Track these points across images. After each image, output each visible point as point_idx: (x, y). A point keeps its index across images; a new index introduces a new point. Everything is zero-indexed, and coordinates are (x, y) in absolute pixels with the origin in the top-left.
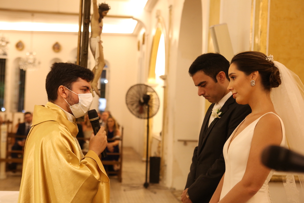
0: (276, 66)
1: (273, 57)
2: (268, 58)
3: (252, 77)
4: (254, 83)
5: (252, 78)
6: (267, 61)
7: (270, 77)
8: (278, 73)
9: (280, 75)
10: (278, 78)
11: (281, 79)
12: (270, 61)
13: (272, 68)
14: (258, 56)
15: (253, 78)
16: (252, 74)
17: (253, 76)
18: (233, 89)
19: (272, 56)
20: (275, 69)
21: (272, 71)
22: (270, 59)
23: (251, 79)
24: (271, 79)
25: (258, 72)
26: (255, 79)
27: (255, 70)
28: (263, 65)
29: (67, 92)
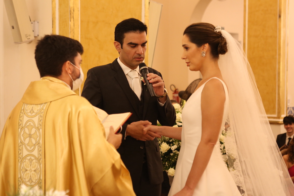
0: (224, 37)
2: (216, 30)
3: (202, 48)
4: (204, 55)
5: (203, 50)
6: (216, 33)
7: (218, 47)
8: (226, 43)
9: (227, 45)
10: (225, 47)
11: (227, 48)
12: (219, 32)
13: (220, 38)
14: (208, 29)
15: (204, 50)
16: (203, 46)
17: (203, 48)
18: (186, 59)
20: (223, 39)
21: (221, 41)
22: (218, 31)
23: (202, 50)
24: (219, 49)
25: (208, 44)
27: (206, 43)
28: (213, 37)
29: (71, 67)
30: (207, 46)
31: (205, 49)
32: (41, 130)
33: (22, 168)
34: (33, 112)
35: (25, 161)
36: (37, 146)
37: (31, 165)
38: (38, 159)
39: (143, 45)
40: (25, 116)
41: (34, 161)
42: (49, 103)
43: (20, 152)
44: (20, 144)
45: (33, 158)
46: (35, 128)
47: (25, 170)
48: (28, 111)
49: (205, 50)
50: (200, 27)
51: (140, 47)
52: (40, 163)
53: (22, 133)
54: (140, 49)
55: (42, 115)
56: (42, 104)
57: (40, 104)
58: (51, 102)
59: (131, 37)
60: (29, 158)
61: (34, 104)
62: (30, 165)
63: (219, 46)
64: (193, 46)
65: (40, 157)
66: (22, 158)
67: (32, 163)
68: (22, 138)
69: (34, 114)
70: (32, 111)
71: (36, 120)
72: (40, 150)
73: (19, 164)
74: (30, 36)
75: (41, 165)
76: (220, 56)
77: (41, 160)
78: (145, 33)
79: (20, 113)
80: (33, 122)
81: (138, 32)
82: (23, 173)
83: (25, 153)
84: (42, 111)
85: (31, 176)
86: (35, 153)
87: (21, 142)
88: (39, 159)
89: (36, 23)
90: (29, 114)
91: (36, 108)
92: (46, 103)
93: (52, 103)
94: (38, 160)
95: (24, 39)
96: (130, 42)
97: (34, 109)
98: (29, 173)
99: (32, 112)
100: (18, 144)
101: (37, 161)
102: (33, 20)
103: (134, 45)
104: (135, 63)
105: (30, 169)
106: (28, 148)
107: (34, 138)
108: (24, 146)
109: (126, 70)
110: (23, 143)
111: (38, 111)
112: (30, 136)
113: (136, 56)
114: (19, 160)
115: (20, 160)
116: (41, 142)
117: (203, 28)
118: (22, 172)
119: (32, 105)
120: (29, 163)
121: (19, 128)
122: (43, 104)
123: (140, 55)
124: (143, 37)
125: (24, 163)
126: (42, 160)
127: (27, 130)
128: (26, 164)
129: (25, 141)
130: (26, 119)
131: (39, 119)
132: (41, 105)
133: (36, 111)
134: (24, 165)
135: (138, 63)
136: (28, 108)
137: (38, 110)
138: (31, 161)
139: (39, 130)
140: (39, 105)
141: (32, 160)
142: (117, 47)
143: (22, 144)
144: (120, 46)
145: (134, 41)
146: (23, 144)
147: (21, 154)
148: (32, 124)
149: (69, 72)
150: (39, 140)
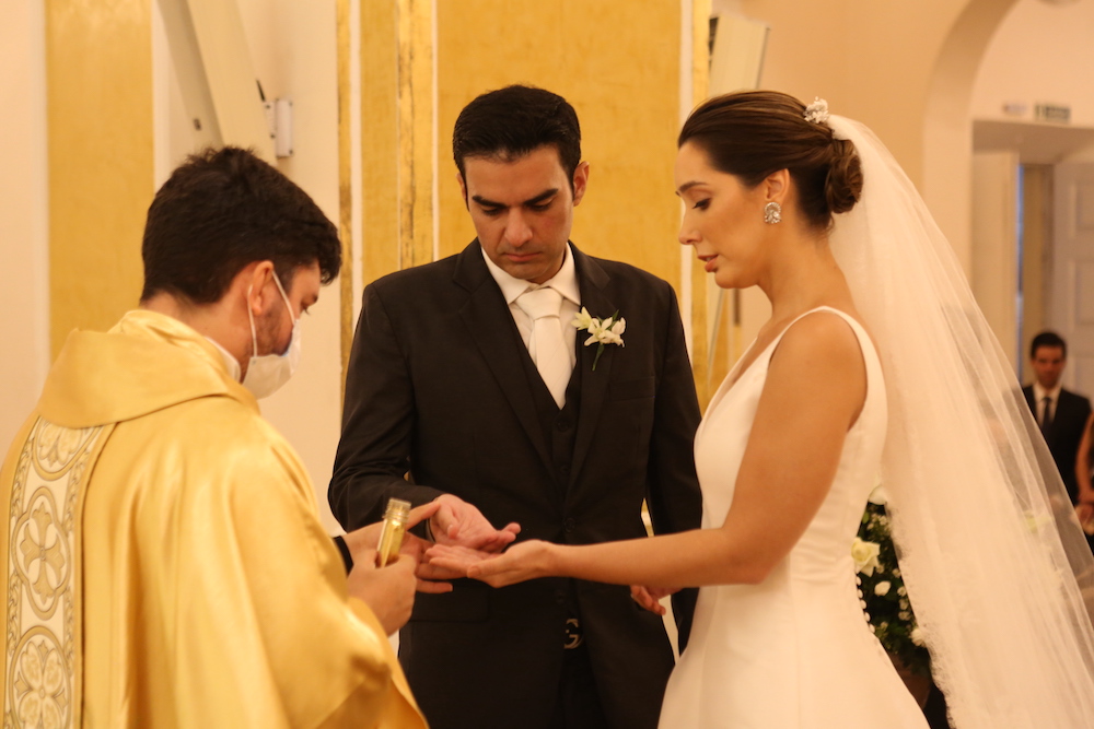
1: (826, 107)
2: (810, 113)
3: (766, 191)
4: (777, 215)
5: (769, 196)
6: (810, 127)
8: (856, 163)
12: (821, 122)
13: (830, 146)
14: (780, 111)
15: (774, 196)
16: (767, 182)
17: (769, 188)
18: (700, 240)
19: (824, 103)
20: (840, 150)
21: (833, 159)
22: (818, 117)
23: (767, 199)
24: (830, 188)
25: (787, 172)
26: (780, 200)
27: (778, 167)
28: (802, 142)
29: (270, 292)
30: (783, 179)
31: (775, 191)
32: (71, 537)
33: (16, 678)
34: (57, 458)
35: (27, 652)
36: (61, 598)
37: (43, 672)
38: (63, 651)
40: (32, 469)
41: (54, 656)
42: (110, 428)
43: (12, 612)
44: (13, 581)
46: (56, 526)
47: (24, 687)
48: (45, 451)
49: (778, 198)
50: (746, 106)
51: (514, 214)
52: (68, 668)
53: (22, 535)
55: (78, 475)
56: (87, 428)
57: (82, 429)
58: (118, 423)
60: (38, 639)
61: (64, 426)
62: (40, 671)
63: (830, 179)
64: (727, 187)
65: (69, 647)
66: (18, 638)
67: (48, 665)
68: (20, 558)
69: (57, 465)
70: (53, 452)
71: (60, 488)
72: (71, 618)
73: (9, 659)
75: (72, 679)
77: (73, 657)
79: (23, 452)
80: (51, 497)
82: (18, 696)
83: (28, 618)
84: (81, 459)
85: (41, 715)
86: (57, 624)
87: (18, 574)
88: (66, 653)
90: (45, 463)
91: (68, 444)
92: (101, 426)
93: (121, 427)
94: (65, 657)
97: (60, 445)
98: (36, 702)
99: (53, 455)
100: (9, 580)
101: (60, 661)
103: (492, 209)
105: (42, 687)
106: (37, 598)
107: (53, 566)
108: (24, 587)
109: (510, 285)
110: (23, 578)
111: (71, 456)
112: (43, 553)
113: (506, 245)
114: (8, 644)
115: (12, 645)
116: (72, 582)
117: (760, 110)
118: (15, 691)
119: (60, 429)
120: (38, 661)
121: (11, 515)
122: (90, 431)
125: (25, 659)
126: (76, 657)
127: (34, 528)
128: (27, 662)
129: (27, 568)
130: (33, 481)
131: (69, 488)
132: (84, 431)
133: (63, 455)
134: (24, 666)
136: (47, 437)
137: (70, 453)
138: (44, 652)
139: (67, 535)
140: (79, 432)
141: (48, 652)
143: (19, 581)
146: (22, 582)
147: (17, 621)
148: (48, 508)
149: (255, 305)
150: (68, 576)
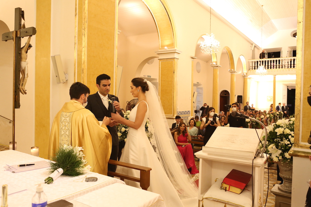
2: (144, 81)
9: (149, 87)
11: (149, 89)
13: (146, 84)
14: (141, 80)
16: (138, 87)
21: (146, 86)
24: (145, 89)
28: (143, 84)
29: (84, 97)
30: (140, 87)
32: (70, 124)
33: (61, 139)
37: (65, 138)
39: (109, 85)
41: (67, 136)
42: (73, 112)
45: (66, 135)
46: (67, 123)
49: (139, 89)
50: (137, 79)
51: (108, 86)
53: (62, 124)
54: (108, 87)
55: (70, 117)
59: (104, 82)
60: (64, 135)
61: (67, 112)
64: (134, 87)
68: (62, 126)
69: (67, 116)
70: (66, 115)
71: (68, 119)
72: (70, 132)
74: (64, 80)
76: (146, 92)
78: (110, 80)
79: (61, 115)
80: (67, 120)
81: (107, 79)
82: (61, 141)
83: (63, 133)
85: (65, 143)
86: (67, 133)
89: (67, 74)
90: (65, 116)
91: (68, 114)
93: (75, 112)
94: (69, 136)
95: (61, 81)
96: (103, 84)
100: (60, 129)
102: (66, 73)
103: (105, 86)
104: (106, 93)
105: (65, 140)
106: (64, 131)
109: (102, 96)
112: (65, 126)
113: (106, 90)
115: (60, 136)
116: (70, 128)
121: (60, 122)
122: (71, 113)
123: (108, 89)
124: (109, 82)
127: (64, 123)
128: (63, 137)
130: (63, 118)
131: (69, 119)
133: (68, 115)
135: (107, 93)
136: (64, 114)
142: (97, 86)
144: (99, 86)
145: (105, 84)
146: (62, 129)
147: (61, 133)
149: (83, 98)
150: (69, 128)
